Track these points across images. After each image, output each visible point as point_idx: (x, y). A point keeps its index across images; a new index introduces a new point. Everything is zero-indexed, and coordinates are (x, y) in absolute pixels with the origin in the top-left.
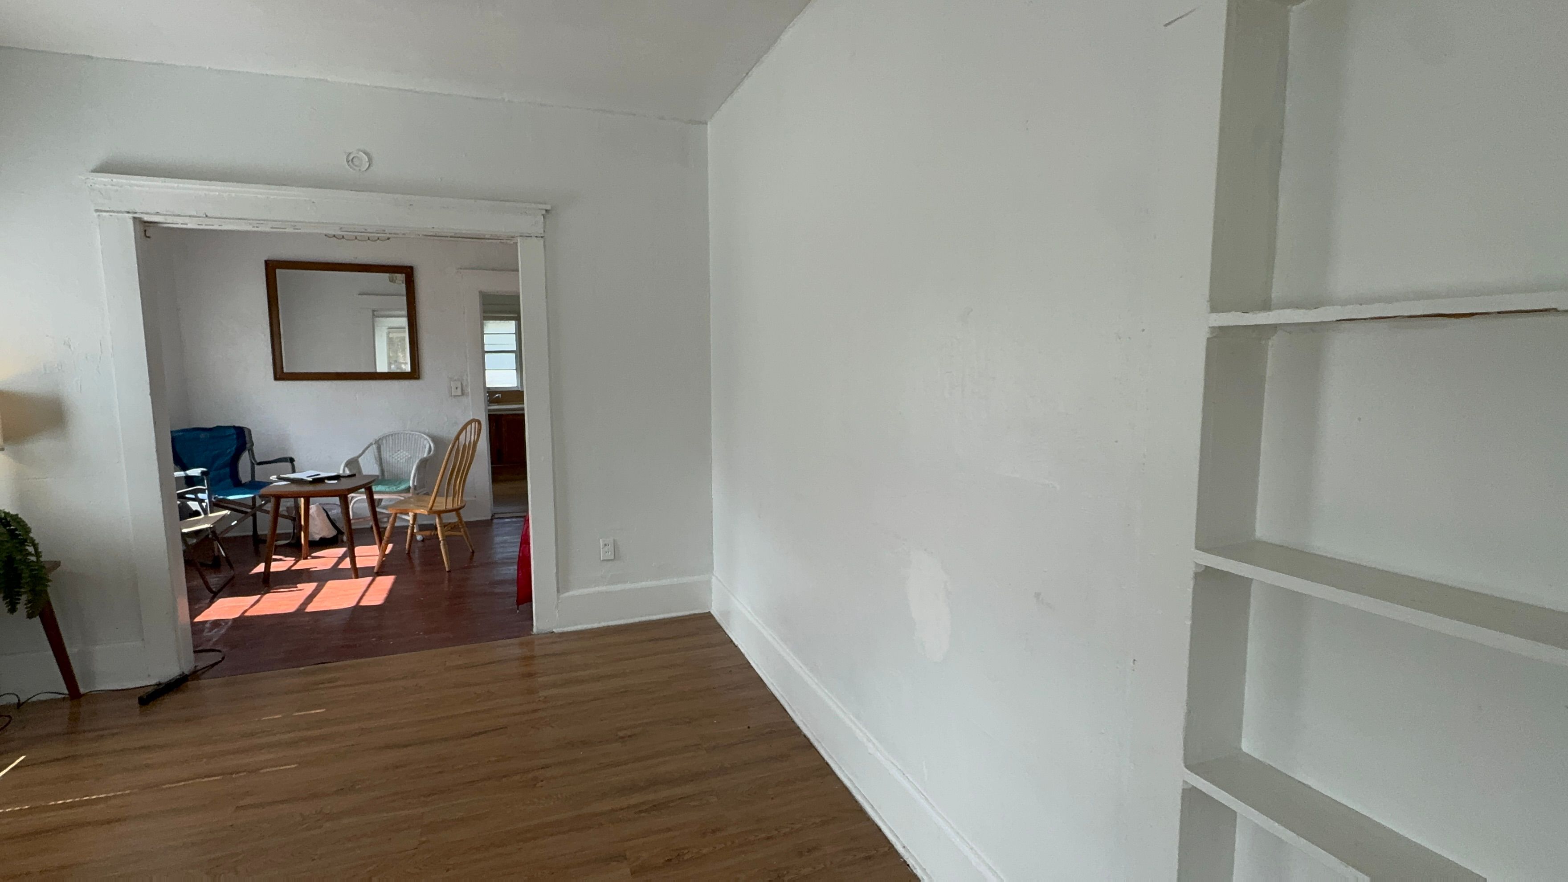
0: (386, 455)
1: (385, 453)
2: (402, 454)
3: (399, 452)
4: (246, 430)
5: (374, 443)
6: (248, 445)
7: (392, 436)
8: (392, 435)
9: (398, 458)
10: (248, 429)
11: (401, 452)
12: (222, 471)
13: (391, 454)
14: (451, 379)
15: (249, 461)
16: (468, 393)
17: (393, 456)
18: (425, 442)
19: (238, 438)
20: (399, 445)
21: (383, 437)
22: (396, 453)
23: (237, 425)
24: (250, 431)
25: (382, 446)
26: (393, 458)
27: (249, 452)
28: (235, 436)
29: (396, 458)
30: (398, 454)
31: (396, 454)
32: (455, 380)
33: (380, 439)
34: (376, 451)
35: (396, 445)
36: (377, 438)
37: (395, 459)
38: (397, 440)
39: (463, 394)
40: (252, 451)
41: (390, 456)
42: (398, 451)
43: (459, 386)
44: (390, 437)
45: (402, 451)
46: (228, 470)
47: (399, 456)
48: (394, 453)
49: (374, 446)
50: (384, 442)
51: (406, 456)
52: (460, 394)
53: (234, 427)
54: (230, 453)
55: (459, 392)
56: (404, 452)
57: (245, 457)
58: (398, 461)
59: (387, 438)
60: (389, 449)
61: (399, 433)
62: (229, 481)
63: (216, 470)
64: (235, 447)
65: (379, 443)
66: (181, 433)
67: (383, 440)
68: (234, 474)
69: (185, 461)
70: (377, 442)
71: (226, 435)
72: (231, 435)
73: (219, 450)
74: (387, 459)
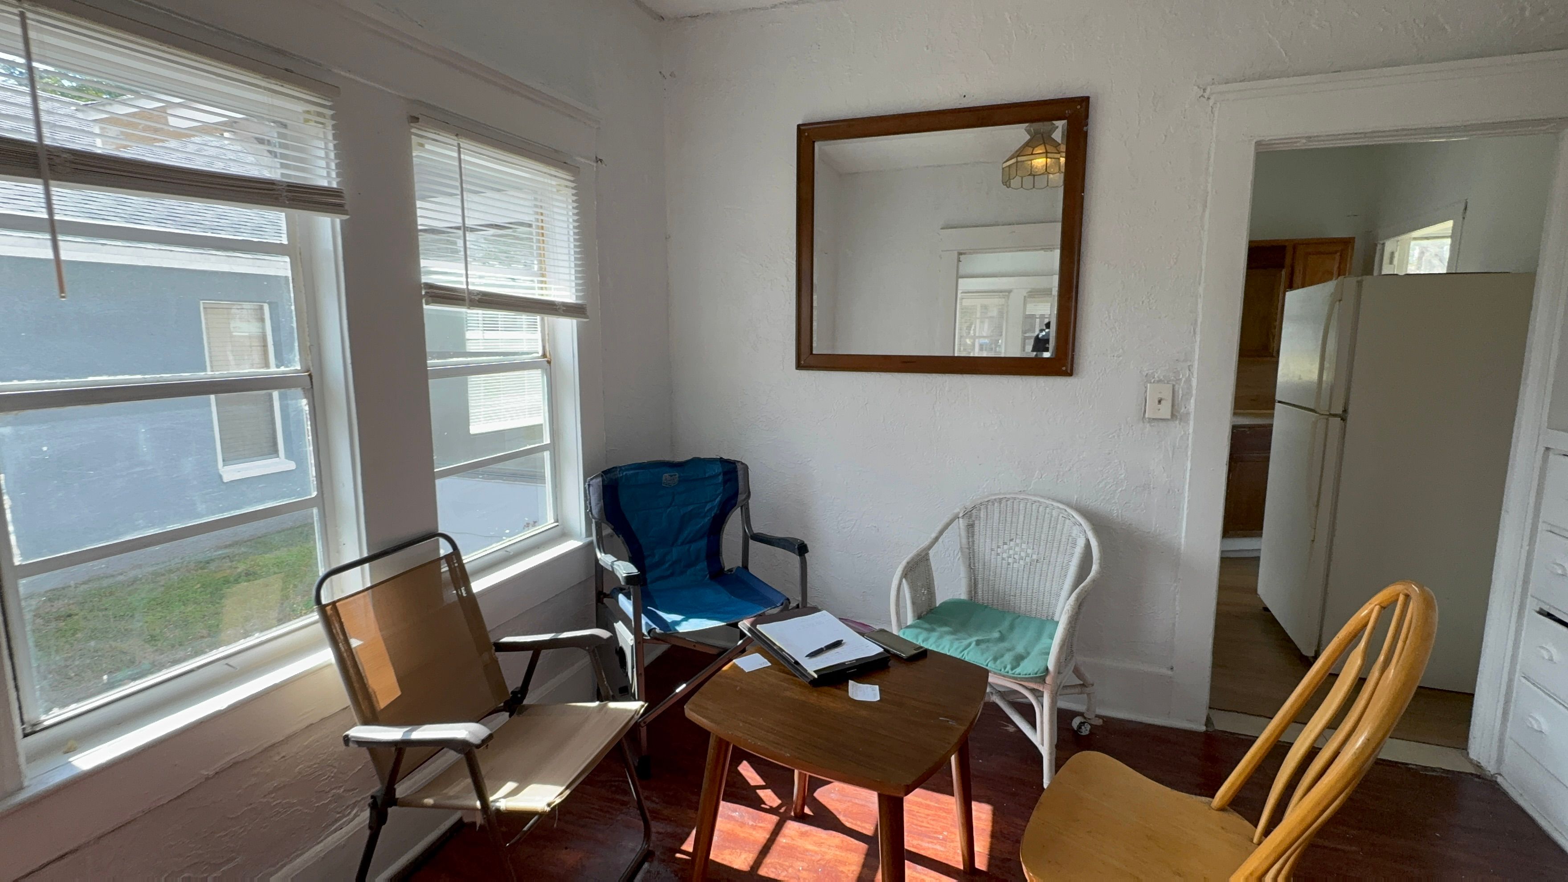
0: (985, 545)
1: (982, 540)
2: (1017, 549)
3: (1012, 543)
4: (739, 466)
5: (961, 515)
6: (741, 497)
7: (1000, 502)
8: (1000, 500)
9: (1009, 557)
10: (742, 463)
11: (1017, 545)
12: (693, 547)
13: (994, 546)
14: (1148, 378)
15: (741, 530)
16: (1188, 414)
17: (999, 550)
18: (1075, 531)
19: (725, 482)
20: (1014, 525)
21: (981, 504)
22: (1005, 544)
23: (725, 457)
24: (746, 468)
25: (977, 522)
26: (998, 554)
27: (741, 509)
28: (721, 478)
29: (1005, 555)
30: (1010, 549)
31: (1006, 547)
32: (1159, 381)
33: (974, 507)
34: (963, 533)
35: (1008, 525)
36: (969, 505)
37: (1003, 559)
38: (1009, 515)
39: (1173, 416)
40: (747, 509)
41: (992, 550)
42: (1011, 540)
43: (1167, 395)
44: (996, 505)
45: (1018, 541)
46: (703, 543)
47: (1011, 552)
48: (1001, 544)
49: (960, 519)
50: (983, 514)
51: (1027, 555)
52: (1169, 417)
53: (722, 460)
54: (711, 509)
55: (1165, 411)
56: (1024, 546)
57: (735, 518)
58: (1009, 564)
59: (989, 506)
60: (989, 533)
61: (1015, 499)
62: (703, 565)
63: (682, 544)
64: (718, 499)
65: (970, 517)
66: (632, 472)
67: (980, 510)
68: (714, 553)
69: (633, 527)
70: (968, 514)
71: (707, 475)
72: (715, 476)
73: (691, 507)
74: (984, 555)
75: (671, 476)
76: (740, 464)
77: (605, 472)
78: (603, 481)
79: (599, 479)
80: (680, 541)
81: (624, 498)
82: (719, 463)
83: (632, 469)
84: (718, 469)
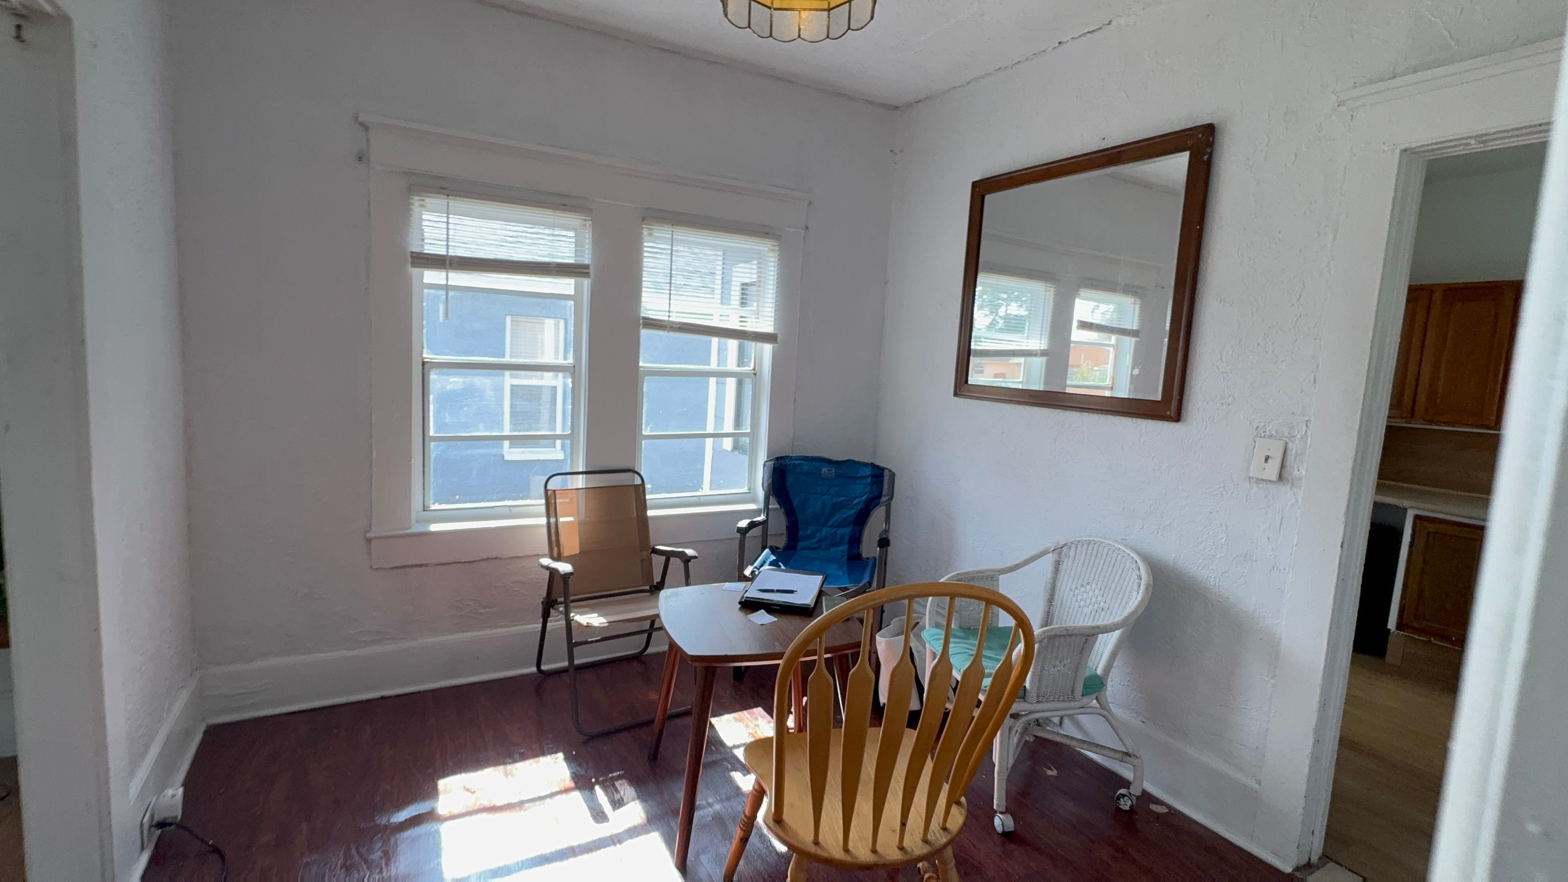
0: (1065, 583)
1: (1066, 578)
2: (1091, 594)
4: (886, 473)
5: (1051, 550)
6: (885, 499)
8: (1088, 544)
9: (1081, 599)
10: (890, 471)
12: (841, 531)
13: (1073, 587)
16: (1301, 478)
19: (872, 484)
20: (1094, 569)
21: (1072, 543)
22: (1082, 586)
23: (877, 464)
24: (893, 476)
25: (1064, 561)
26: (1074, 595)
27: (884, 507)
28: (869, 480)
29: (1079, 597)
30: (1084, 592)
31: (1083, 589)
32: (1271, 436)
33: (1065, 544)
34: (1051, 567)
35: (1089, 570)
36: (1062, 543)
37: (1077, 601)
38: (1091, 560)
39: (1280, 477)
40: (889, 509)
42: (1088, 583)
43: (1277, 453)
44: (1085, 546)
45: (1094, 586)
46: (847, 530)
47: (1085, 595)
48: (1080, 581)
49: (1048, 555)
50: (1072, 553)
51: (1096, 602)
52: (1274, 477)
53: (873, 465)
54: (857, 504)
55: (1273, 471)
56: (1096, 592)
58: (1081, 607)
59: (1079, 546)
60: (1073, 573)
61: (1102, 543)
62: (844, 548)
63: (831, 526)
64: (865, 496)
65: (1060, 553)
66: (799, 462)
67: (1070, 547)
68: (856, 540)
69: (795, 504)
70: (1059, 550)
71: (859, 475)
72: (866, 477)
73: (842, 499)
74: (1064, 593)
75: (829, 470)
76: (887, 471)
77: (777, 459)
78: (774, 464)
79: (772, 463)
80: (830, 523)
81: (790, 480)
82: (871, 467)
83: (800, 460)
84: (868, 471)
